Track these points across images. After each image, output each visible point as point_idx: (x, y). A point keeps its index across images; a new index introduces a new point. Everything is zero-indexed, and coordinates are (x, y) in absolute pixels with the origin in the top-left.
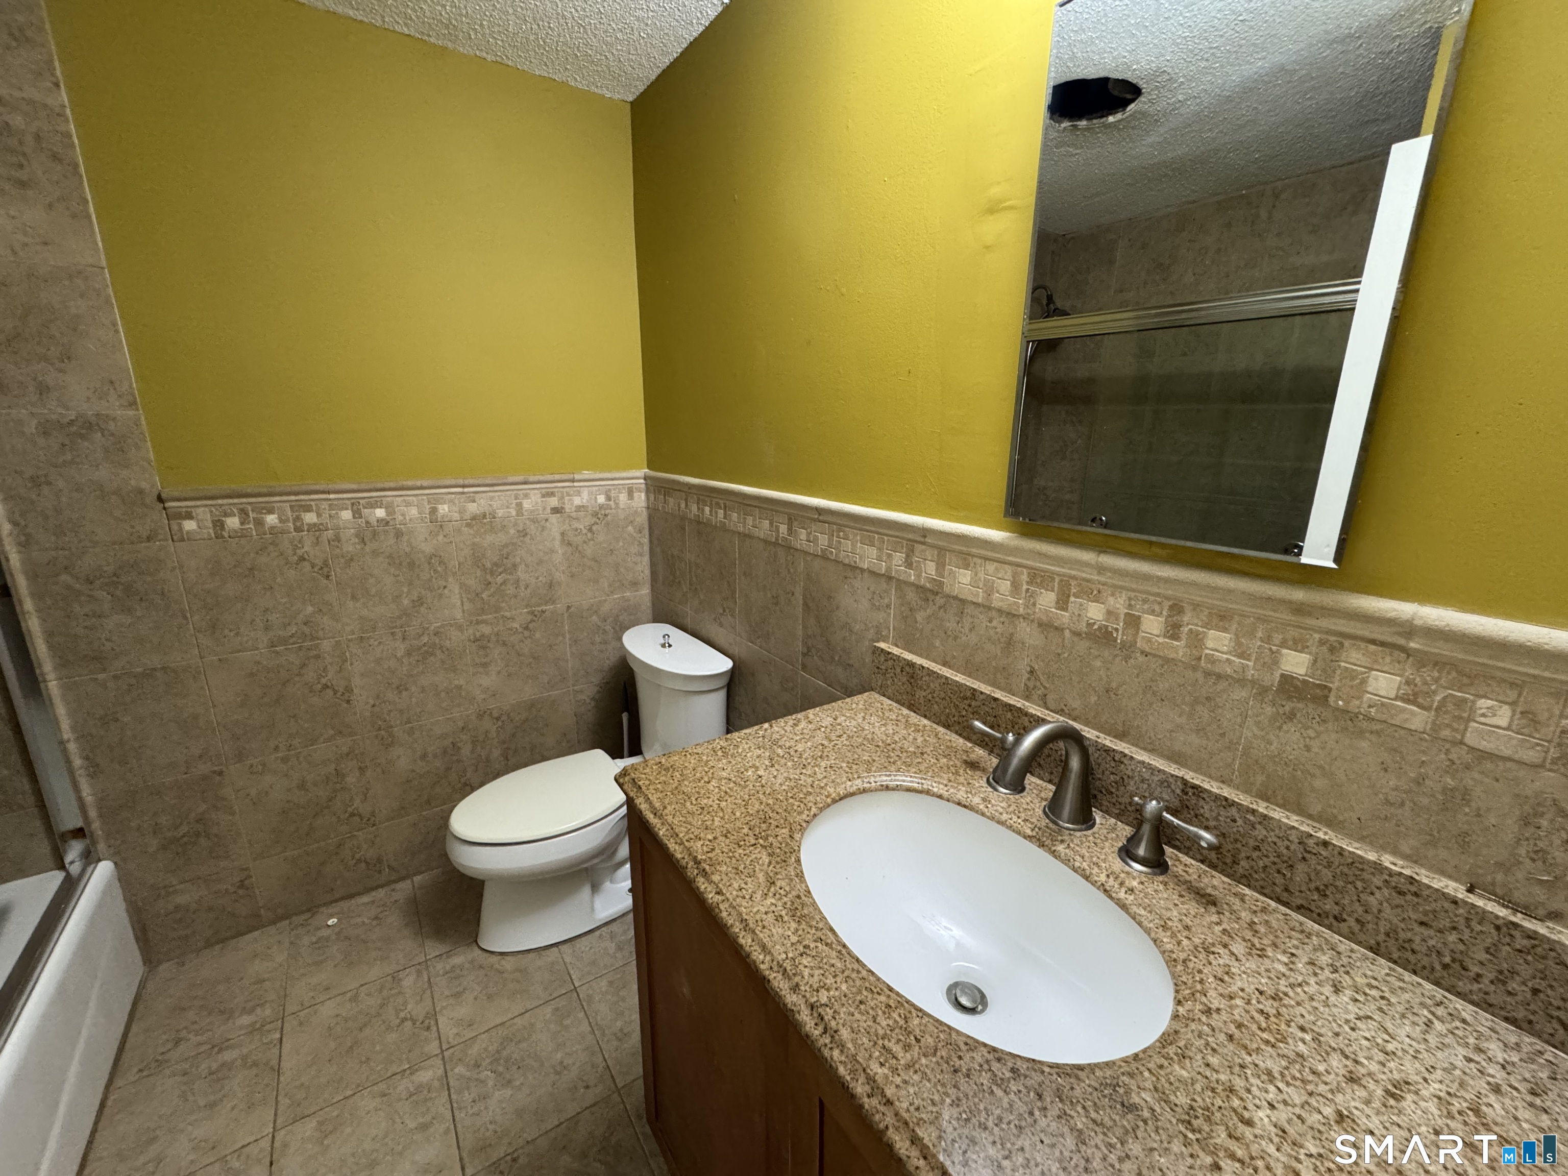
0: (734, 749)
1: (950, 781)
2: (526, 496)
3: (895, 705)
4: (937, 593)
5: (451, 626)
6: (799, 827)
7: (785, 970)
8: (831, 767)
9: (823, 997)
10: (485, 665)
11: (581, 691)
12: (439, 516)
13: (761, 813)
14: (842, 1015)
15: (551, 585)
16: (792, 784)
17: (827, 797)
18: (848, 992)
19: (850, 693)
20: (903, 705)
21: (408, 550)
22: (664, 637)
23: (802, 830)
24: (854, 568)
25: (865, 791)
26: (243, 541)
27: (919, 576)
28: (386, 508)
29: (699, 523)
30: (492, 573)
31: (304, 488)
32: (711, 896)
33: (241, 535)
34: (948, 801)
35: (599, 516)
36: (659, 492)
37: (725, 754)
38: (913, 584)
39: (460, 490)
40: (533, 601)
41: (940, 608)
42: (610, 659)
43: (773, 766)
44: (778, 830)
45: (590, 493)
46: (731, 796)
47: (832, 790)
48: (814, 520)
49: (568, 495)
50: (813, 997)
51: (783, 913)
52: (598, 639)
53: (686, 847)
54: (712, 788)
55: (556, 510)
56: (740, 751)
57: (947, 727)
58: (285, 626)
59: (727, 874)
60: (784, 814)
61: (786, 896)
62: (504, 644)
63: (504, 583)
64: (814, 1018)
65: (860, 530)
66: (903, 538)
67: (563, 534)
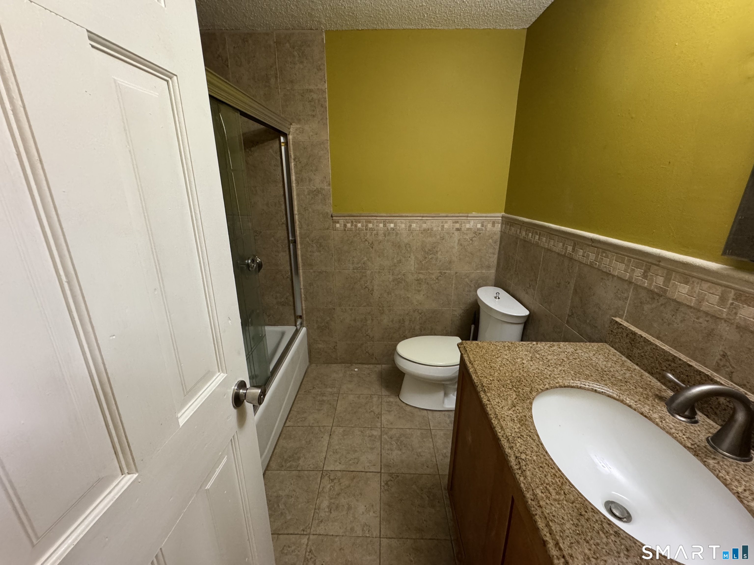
0: (514, 348)
1: (640, 400)
2: (446, 222)
3: (618, 353)
4: (661, 296)
5: (410, 273)
6: (536, 390)
7: (509, 439)
8: (564, 371)
9: (523, 456)
10: (419, 291)
11: (455, 311)
12: (412, 228)
13: (518, 378)
14: (530, 467)
15: (450, 262)
16: (539, 371)
17: (557, 383)
18: (536, 460)
19: (591, 340)
20: (624, 355)
21: (399, 240)
22: (497, 293)
23: (538, 393)
24: (608, 274)
25: (580, 388)
26: (351, 232)
27: (651, 284)
28: (394, 224)
29: (525, 241)
30: (428, 253)
31: (370, 215)
32: (485, 400)
33: (351, 230)
34: (635, 410)
35: (477, 233)
36: (508, 224)
37: (509, 349)
38: (645, 288)
39: (421, 218)
40: (442, 268)
41: (662, 305)
42: (470, 300)
43: (532, 361)
44: (525, 387)
45: (474, 223)
46: (506, 366)
47: (561, 381)
48: (589, 245)
49: (464, 223)
50: (518, 454)
51: (515, 419)
52: (467, 289)
53: (479, 379)
54: (498, 361)
55: (458, 230)
56: (517, 350)
57: (652, 374)
58: (358, 263)
59: (494, 395)
60: (530, 382)
61: (519, 413)
62: (428, 284)
63: (432, 258)
64: (516, 462)
65: (616, 253)
66: (644, 261)
67: (459, 240)
